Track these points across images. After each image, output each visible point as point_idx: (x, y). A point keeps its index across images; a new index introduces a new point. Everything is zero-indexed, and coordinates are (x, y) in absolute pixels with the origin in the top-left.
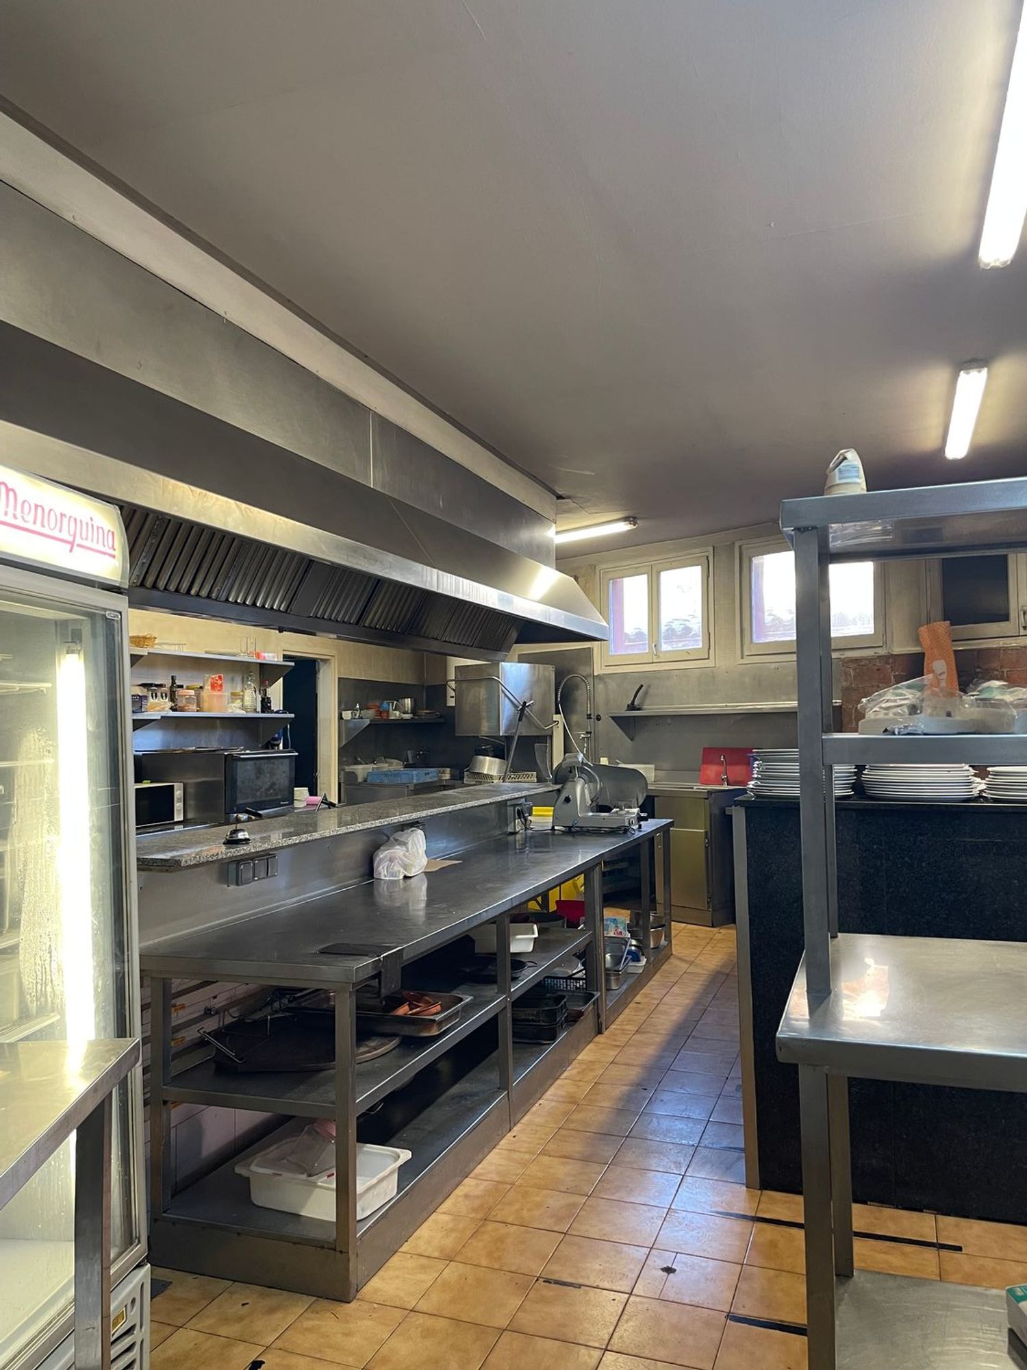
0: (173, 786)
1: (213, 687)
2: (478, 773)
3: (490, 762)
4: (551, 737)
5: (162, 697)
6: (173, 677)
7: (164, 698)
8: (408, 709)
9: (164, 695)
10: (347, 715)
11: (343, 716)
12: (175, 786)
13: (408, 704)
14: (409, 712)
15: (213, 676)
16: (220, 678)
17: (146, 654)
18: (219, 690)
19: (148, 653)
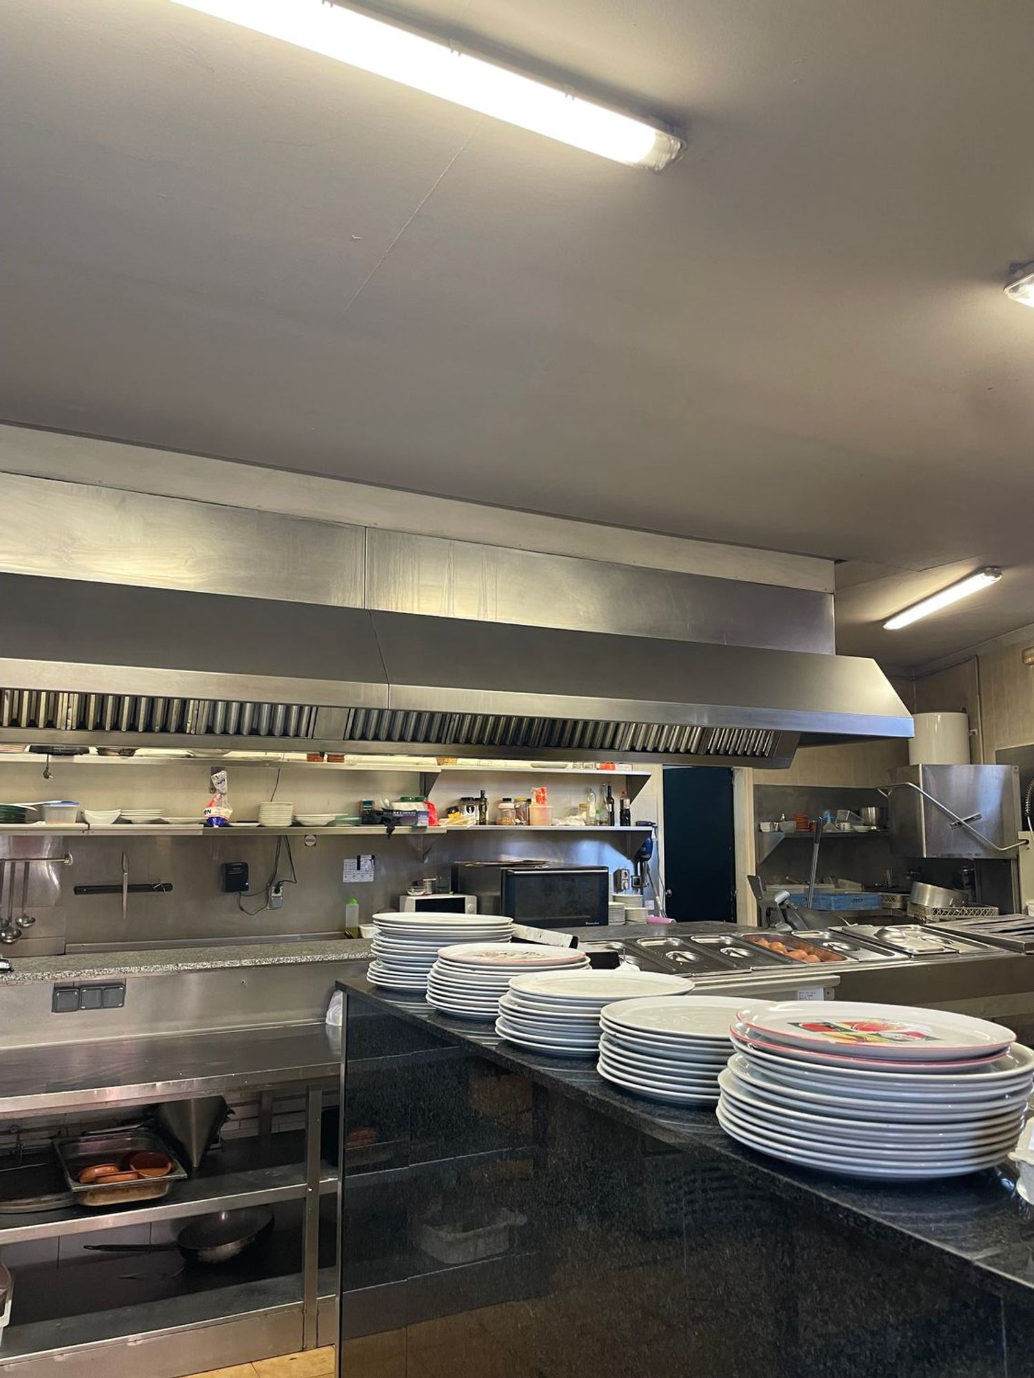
0: (464, 899)
1: (538, 800)
2: (916, 905)
3: (933, 892)
4: (1017, 860)
5: (468, 810)
6: (482, 791)
7: (470, 811)
8: (872, 820)
9: (470, 808)
10: (766, 827)
11: (762, 828)
12: (466, 901)
13: (872, 814)
14: (874, 823)
15: (537, 789)
16: (543, 790)
17: (440, 771)
18: (542, 803)
19: (442, 770)
